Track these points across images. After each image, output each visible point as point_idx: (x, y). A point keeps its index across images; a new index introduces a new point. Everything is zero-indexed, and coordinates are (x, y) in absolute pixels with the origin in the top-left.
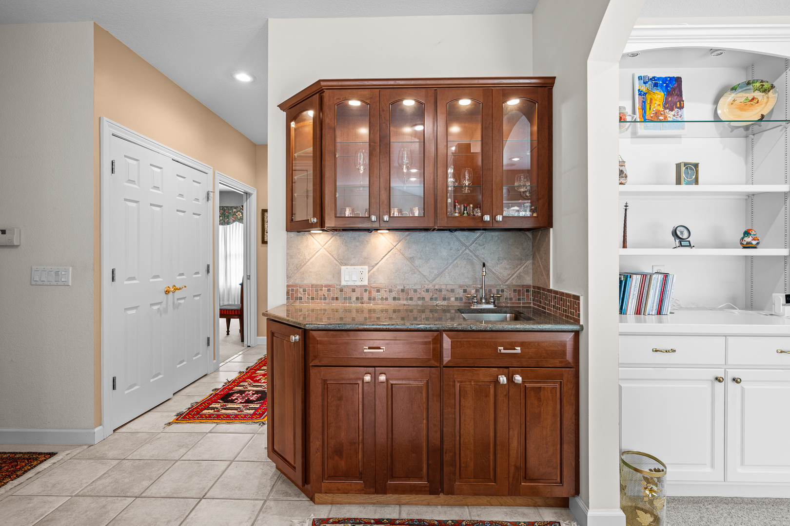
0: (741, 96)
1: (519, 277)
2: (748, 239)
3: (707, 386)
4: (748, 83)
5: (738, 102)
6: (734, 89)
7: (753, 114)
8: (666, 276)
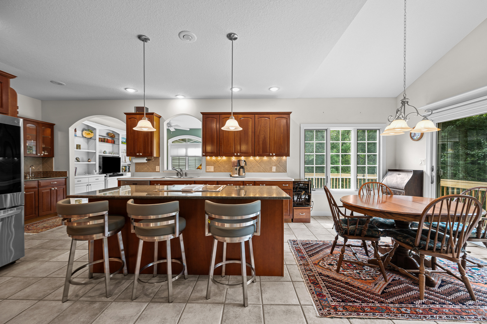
0: (87, 132)
1: (38, 169)
2: (89, 160)
3: (86, 187)
4: (89, 130)
5: (87, 133)
6: (86, 130)
7: (89, 137)
8: (76, 168)
